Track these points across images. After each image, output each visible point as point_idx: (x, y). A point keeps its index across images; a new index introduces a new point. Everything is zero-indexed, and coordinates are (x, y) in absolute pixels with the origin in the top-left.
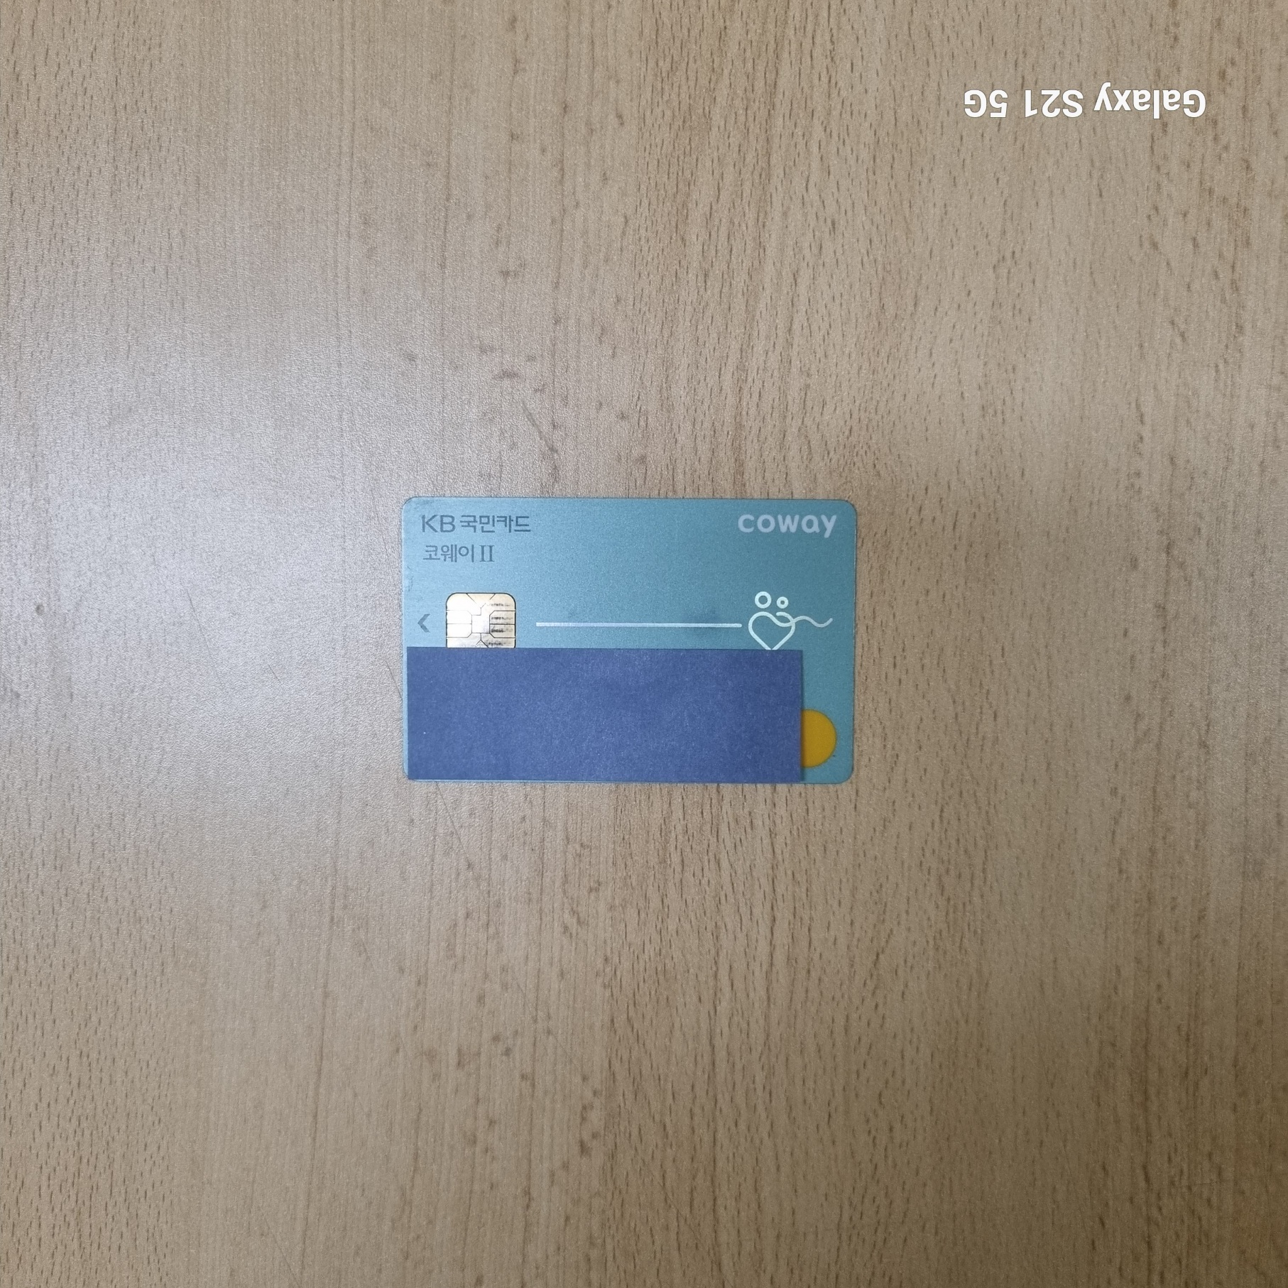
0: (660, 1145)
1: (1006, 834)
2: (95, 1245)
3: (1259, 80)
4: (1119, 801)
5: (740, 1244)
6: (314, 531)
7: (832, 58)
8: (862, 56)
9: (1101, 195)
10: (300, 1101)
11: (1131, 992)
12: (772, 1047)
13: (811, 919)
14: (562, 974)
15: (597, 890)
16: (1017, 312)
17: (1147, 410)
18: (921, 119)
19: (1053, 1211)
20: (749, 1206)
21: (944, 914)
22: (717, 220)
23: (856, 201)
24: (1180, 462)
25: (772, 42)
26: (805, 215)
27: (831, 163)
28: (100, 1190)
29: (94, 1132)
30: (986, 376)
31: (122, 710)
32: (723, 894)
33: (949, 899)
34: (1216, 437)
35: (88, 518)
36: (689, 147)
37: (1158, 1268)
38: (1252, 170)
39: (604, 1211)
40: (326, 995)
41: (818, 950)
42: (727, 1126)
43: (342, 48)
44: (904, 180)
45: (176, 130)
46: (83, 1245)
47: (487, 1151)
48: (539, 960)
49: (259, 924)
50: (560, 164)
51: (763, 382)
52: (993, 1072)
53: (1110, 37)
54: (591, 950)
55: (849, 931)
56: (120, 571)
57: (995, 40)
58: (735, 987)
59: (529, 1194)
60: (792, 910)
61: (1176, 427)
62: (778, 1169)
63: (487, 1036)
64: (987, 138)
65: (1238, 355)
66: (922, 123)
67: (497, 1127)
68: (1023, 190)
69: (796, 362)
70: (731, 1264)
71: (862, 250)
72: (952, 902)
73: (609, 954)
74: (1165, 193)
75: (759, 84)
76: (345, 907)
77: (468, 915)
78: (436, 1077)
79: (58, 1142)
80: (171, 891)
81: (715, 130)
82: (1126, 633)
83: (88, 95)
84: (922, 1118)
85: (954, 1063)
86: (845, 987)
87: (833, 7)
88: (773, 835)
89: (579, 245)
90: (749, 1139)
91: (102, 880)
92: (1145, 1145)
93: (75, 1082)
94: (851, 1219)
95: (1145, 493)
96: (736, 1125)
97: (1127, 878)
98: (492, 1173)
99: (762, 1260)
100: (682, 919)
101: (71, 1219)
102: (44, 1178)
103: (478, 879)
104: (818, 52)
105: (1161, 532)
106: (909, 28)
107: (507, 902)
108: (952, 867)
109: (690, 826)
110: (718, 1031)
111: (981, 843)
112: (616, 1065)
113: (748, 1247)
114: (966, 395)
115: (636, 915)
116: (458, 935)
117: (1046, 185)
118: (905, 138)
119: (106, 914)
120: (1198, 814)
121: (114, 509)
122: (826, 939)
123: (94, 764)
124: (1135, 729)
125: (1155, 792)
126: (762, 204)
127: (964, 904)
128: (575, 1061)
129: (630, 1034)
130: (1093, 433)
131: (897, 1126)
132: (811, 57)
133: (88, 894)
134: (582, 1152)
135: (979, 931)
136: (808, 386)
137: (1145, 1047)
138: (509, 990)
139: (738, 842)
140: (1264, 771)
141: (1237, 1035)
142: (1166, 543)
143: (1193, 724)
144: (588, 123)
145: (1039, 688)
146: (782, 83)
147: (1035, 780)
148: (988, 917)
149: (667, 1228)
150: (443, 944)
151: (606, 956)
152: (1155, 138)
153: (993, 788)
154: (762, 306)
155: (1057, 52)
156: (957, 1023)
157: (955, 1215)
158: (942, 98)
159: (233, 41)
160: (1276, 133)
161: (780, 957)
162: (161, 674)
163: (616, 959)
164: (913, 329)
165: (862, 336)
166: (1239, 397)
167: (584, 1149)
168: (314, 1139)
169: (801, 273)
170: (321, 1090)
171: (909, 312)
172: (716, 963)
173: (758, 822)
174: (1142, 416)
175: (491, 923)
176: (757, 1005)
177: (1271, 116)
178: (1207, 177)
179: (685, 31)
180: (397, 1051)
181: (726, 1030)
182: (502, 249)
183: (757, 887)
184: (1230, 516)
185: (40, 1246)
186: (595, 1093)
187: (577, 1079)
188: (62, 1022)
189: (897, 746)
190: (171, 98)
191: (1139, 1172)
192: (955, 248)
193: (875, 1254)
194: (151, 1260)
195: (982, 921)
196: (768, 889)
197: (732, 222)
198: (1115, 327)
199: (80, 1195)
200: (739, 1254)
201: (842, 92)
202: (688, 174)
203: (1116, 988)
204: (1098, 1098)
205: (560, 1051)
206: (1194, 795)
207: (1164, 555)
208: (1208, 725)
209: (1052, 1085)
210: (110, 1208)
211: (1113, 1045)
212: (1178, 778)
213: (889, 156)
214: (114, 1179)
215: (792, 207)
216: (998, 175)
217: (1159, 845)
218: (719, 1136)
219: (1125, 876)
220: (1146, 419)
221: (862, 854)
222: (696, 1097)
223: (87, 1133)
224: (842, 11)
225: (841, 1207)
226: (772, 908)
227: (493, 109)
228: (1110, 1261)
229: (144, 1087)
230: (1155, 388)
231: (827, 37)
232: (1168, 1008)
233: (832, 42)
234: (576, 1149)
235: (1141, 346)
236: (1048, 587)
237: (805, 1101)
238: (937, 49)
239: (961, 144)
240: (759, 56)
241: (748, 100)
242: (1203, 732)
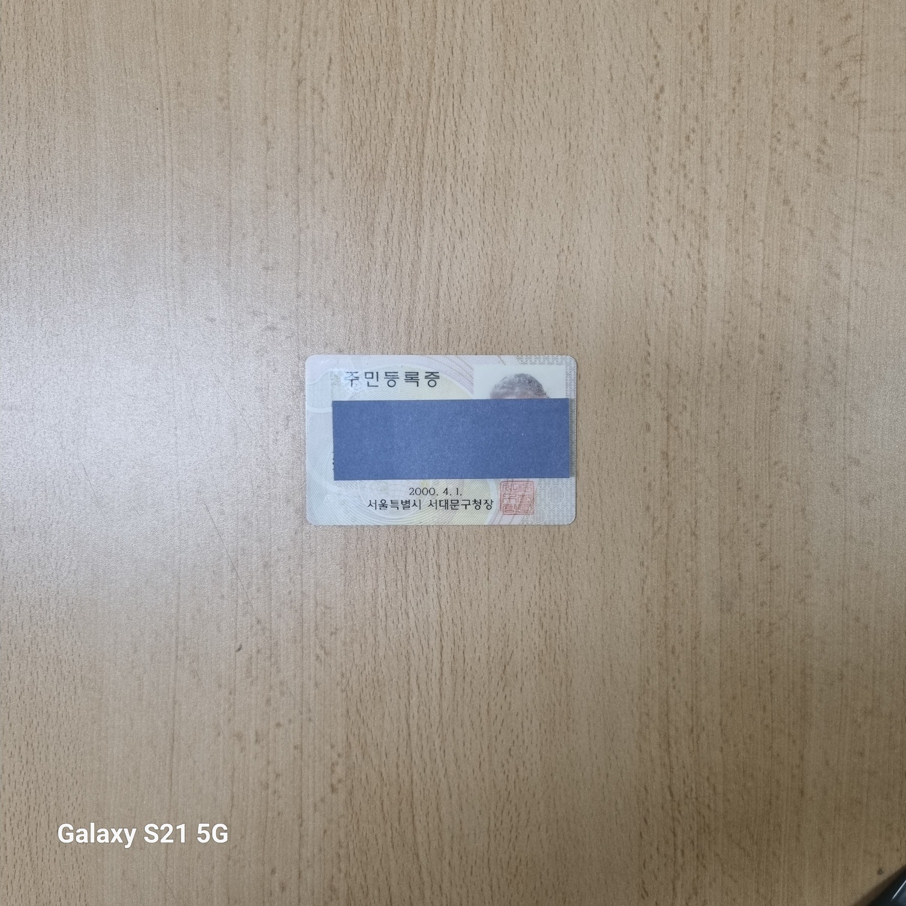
0: (379, 785)
1: (579, 591)
2: (40, 859)
3: (709, 140)
4: (645, 569)
5: (430, 843)
6: (158, 424)
7: (456, 136)
8: (474, 134)
9: (619, 211)
10: (161, 768)
11: (657, 683)
12: (444, 724)
13: (464, 646)
14: (316, 685)
15: (335, 633)
16: (572, 281)
17: (652, 336)
18: (511, 170)
19: (616, 815)
20: (434, 820)
21: (544, 640)
22: (392, 233)
23: (474, 219)
24: (673, 367)
25: (421, 126)
26: (444, 228)
27: (458, 198)
28: (42, 826)
29: (37, 791)
30: (555, 320)
31: (45, 537)
32: (411, 633)
33: (546, 631)
34: (693, 352)
35: (21, 422)
36: (373, 190)
37: (680, 847)
38: (707, 194)
39: (347, 826)
40: (175, 703)
41: (469, 665)
42: (419, 772)
43: (164, 137)
44: (502, 206)
45: (66, 189)
46: (33, 859)
47: (275, 792)
48: (302, 676)
49: (133, 661)
50: (297, 203)
51: (423, 328)
52: (577, 734)
53: (621, 118)
54: (333, 669)
55: (488, 653)
56: (41, 453)
57: (553, 121)
58: (420, 689)
59: (302, 817)
60: (453, 641)
61: (669, 347)
62: (451, 797)
63: (272, 723)
64: (550, 180)
65: (704, 302)
66: (511, 172)
67: (280, 778)
68: (572, 210)
69: (442, 316)
70: (425, 855)
71: (479, 248)
72: (548, 633)
73: (344, 671)
74: (657, 209)
75: (414, 152)
76: (184, 649)
77: (258, 651)
78: (243, 749)
79: (15, 798)
80: (79, 644)
81: (388, 179)
82: (645, 469)
83: (12, 170)
84: (536, 763)
85: (553, 729)
86: (486, 686)
87: (456, 105)
88: (440, 597)
89: (310, 250)
90: (433, 779)
91: (37, 638)
92: (669, 774)
93: (24, 761)
94: (495, 825)
95: (653, 386)
96: (425, 771)
97: (652, 615)
98: (278, 806)
99: (443, 852)
100: (387, 649)
101: (25, 843)
102: (8, 820)
103: (263, 629)
104: (447, 132)
105: (663, 409)
106: (501, 117)
107: (282, 642)
108: (547, 612)
109: (389, 593)
110: (412, 715)
111: (564, 597)
112: (351, 738)
113: (434, 844)
114: (544, 331)
115: (359, 648)
116: (253, 664)
117: (586, 206)
118: (501, 181)
119: (40, 659)
120: (692, 575)
121: (36, 416)
122: (474, 658)
123: (30, 569)
124: (653, 527)
125: (666, 563)
126: (418, 223)
127: (556, 634)
128: (327, 737)
129: (358, 719)
130: (620, 352)
131: (521, 769)
132: (444, 135)
133: (29, 648)
134: (333, 792)
135: (565, 650)
136: (449, 329)
137: (667, 715)
138: (285, 695)
139: (419, 602)
140: (730, 548)
141: (721, 706)
142: (666, 415)
143: (687, 522)
144: (312, 178)
145: (595, 504)
146: (427, 151)
147: (594, 559)
148: (570, 641)
149: (385, 835)
150: (244, 669)
151: (342, 673)
152: (650, 177)
153: (570, 564)
154: (420, 283)
155: (589, 128)
156: (554, 705)
157: (557, 821)
158: (522, 158)
159: (98, 135)
160: (721, 172)
161: (446, 669)
162: (69, 514)
163: (348, 675)
164: (511, 293)
165: (481, 299)
166: (706, 327)
167: (333, 789)
168: (171, 790)
169: (443, 262)
170: (174, 760)
171: (508, 284)
172: (408, 674)
173: (430, 589)
174: (649, 341)
175: (273, 655)
176: (434, 699)
177: (717, 161)
178: (681, 199)
179: (368, 121)
180: (219, 734)
181: (416, 714)
182: (264, 254)
183: (431, 628)
184: (703, 399)
185: (6, 860)
186: (339, 755)
187: (328, 747)
188: (15, 724)
189: (512, 542)
190: (62, 170)
191: (666, 790)
192: (534, 245)
193: (510, 846)
194: (74, 867)
195: (567, 644)
196: (438, 629)
197: (401, 234)
198: (631, 289)
199: (30, 829)
200: (429, 849)
201: (463, 155)
202: (373, 206)
203: (648, 681)
204: (640, 747)
205: (316, 730)
206: (689, 564)
207: (665, 423)
208: (696, 522)
209: (612, 740)
210: (48, 836)
211: (648, 715)
212: (680, 554)
213: (492, 192)
214: (50, 818)
215: (436, 223)
216: (557, 201)
217: (670, 594)
218: (415, 778)
219: (650, 613)
220: (652, 342)
221: (493, 607)
222: (399, 756)
223: (33, 791)
224: (461, 107)
225: (489, 818)
226: (441, 641)
227: (256, 171)
228: (651, 845)
229: (67, 763)
230: (656, 324)
231: (453, 123)
232: (679, 691)
233: (456, 126)
234: (329, 790)
235: (646, 300)
236: (597, 443)
237: (465, 755)
238: (518, 128)
239: (535, 184)
240: (413, 135)
241: (407, 161)
242: (693, 527)
